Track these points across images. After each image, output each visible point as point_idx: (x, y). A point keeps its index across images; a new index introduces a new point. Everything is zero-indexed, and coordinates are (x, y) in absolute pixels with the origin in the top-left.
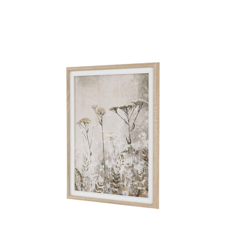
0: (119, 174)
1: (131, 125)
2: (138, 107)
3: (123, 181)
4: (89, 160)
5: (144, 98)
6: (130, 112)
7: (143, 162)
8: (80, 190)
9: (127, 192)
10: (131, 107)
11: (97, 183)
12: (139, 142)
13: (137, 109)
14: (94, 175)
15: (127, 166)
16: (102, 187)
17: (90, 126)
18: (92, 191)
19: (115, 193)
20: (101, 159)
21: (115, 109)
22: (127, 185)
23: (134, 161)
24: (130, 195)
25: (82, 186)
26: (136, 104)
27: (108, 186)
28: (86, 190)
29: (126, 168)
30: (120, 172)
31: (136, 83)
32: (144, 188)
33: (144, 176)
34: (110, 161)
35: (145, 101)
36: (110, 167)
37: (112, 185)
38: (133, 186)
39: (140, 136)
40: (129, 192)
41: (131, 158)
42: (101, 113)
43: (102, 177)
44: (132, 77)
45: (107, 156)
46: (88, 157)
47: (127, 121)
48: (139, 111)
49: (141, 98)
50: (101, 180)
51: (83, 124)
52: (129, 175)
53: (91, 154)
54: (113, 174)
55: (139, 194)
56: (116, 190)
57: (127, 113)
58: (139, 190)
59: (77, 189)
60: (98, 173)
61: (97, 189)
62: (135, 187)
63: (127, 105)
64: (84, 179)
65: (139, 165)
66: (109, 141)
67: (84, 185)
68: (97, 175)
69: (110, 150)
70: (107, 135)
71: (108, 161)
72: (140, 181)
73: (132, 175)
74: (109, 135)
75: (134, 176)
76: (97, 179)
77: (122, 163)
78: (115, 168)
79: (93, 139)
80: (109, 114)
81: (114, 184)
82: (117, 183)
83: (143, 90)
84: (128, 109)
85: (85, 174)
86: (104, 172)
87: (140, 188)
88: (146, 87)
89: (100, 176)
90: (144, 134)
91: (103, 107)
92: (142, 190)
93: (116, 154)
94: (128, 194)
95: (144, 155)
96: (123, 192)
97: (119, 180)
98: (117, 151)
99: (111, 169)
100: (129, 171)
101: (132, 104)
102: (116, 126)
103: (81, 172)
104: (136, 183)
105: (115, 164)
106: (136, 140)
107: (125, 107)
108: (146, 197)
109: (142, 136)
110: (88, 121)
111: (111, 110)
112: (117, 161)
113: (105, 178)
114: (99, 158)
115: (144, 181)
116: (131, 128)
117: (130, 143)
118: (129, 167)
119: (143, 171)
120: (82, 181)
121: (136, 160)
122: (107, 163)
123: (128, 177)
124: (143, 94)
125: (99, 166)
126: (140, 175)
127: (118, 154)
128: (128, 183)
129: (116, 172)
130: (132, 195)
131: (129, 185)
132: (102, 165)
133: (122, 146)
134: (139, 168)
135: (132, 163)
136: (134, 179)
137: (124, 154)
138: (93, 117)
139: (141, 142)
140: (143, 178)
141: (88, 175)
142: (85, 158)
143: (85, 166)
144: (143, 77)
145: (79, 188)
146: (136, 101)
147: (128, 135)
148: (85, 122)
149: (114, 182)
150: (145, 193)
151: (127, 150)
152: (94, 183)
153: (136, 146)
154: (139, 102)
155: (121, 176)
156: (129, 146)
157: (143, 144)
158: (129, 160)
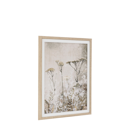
0: (71, 99)
1: (78, 71)
2: (82, 61)
3: (74, 103)
4: (53, 93)
5: (84, 57)
6: (77, 64)
7: (84, 91)
8: (48, 112)
9: (76, 109)
10: (78, 61)
11: (58, 107)
12: (82, 80)
13: (81, 63)
14: (57, 102)
15: (76, 94)
16: (62, 109)
17: (54, 73)
18: (55, 112)
19: (69, 110)
20: (61, 92)
21: (69, 63)
22: (76, 105)
23: (79, 91)
24: (77, 110)
25: (49, 110)
26: (81, 60)
27: (65, 107)
28: (51, 112)
29: (75, 95)
30: (72, 98)
31: (81, 49)
32: (84, 105)
33: (84, 98)
34: (66, 93)
35: (85, 59)
36: (66, 96)
37: (67, 107)
38: (79, 105)
39: (82, 77)
40: (77, 108)
41: (78, 89)
42: (61, 65)
43: (62, 103)
44: (79, 45)
45: (65, 90)
46: (53, 92)
47: (76, 69)
48: (82, 64)
49: (83, 57)
50: (61, 104)
51: (50, 72)
52: (77, 99)
53: (55, 90)
54: (68, 100)
55: (82, 108)
56: (70, 108)
57: (76, 65)
58: (82, 107)
59: (45, 113)
60: (59, 101)
61: (59, 110)
62: (80, 105)
63: (76, 61)
64: (50, 105)
65: (82, 93)
66: (66, 81)
67: (50, 109)
68: (59, 102)
69: (66, 86)
70: (64, 78)
71: (65, 92)
72: (83, 101)
73: (78, 99)
74: (66, 78)
75: (80, 99)
76: (59, 104)
77: (73, 93)
78: (69, 96)
79: (56, 80)
80: (66, 66)
81: (69, 105)
82: (70, 104)
83: (84, 53)
84: (76, 62)
85: (51, 102)
86: (63, 99)
87: (82, 105)
88: (86, 51)
89: (60, 102)
90: (84, 76)
91: (62, 61)
92: (84, 106)
93: (70, 88)
94: (76, 110)
95: (84, 87)
96: (74, 109)
97: (71, 103)
98: (70, 87)
99: (67, 97)
100: (77, 97)
101: (79, 60)
102: (70, 72)
103: (48, 101)
104: (80, 103)
105: (69, 94)
106: (81, 79)
107: (75, 61)
108: (85, 109)
109: (84, 77)
110: (53, 70)
111: (67, 63)
112: (71, 92)
113: (64, 103)
114: (60, 92)
115: (85, 101)
116: (78, 73)
117: (78, 81)
118: (77, 95)
119: (84, 96)
120: (49, 107)
121: (80, 90)
122: (64, 94)
123: (76, 100)
124: (84, 55)
125: (60, 96)
126: (83, 98)
127: (71, 88)
128: (76, 103)
129: (70, 99)
130: (79, 110)
131: (77, 105)
132: (62, 95)
133: (73, 83)
134: (82, 94)
135: (78, 92)
136: (79, 101)
137: (74, 88)
138: (56, 67)
139: (83, 80)
140: (84, 100)
141: (53, 103)
142: (51, 92)
143: (51, 97)
144: (84, 46)
145: (47, 112)
146: (80, 58)
147: (76, 77)
148: (51, 70)
149: (68, 104)
150: (85, 107)
151: (76, 85)
152: (57, 107)
153: (80, 82)
154: (82, 59)
155: (73, 100)
156: (77, 83)
157: (84, 81)
158: (77, 91)
